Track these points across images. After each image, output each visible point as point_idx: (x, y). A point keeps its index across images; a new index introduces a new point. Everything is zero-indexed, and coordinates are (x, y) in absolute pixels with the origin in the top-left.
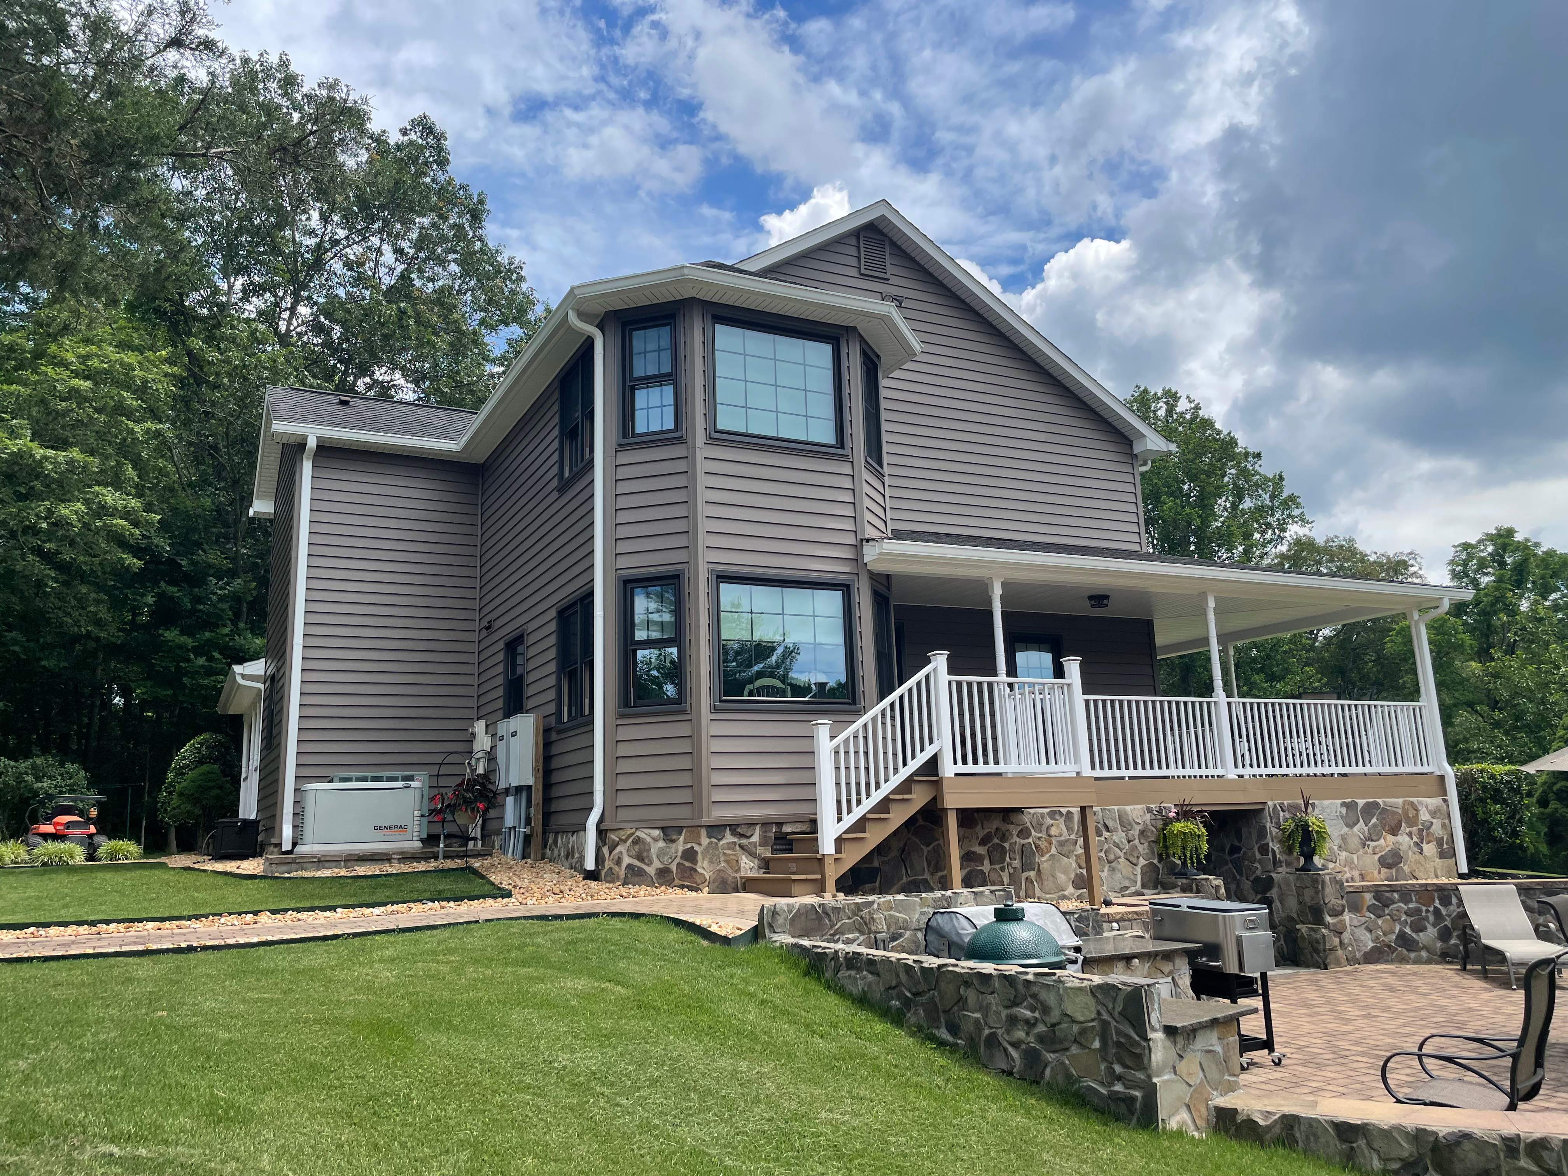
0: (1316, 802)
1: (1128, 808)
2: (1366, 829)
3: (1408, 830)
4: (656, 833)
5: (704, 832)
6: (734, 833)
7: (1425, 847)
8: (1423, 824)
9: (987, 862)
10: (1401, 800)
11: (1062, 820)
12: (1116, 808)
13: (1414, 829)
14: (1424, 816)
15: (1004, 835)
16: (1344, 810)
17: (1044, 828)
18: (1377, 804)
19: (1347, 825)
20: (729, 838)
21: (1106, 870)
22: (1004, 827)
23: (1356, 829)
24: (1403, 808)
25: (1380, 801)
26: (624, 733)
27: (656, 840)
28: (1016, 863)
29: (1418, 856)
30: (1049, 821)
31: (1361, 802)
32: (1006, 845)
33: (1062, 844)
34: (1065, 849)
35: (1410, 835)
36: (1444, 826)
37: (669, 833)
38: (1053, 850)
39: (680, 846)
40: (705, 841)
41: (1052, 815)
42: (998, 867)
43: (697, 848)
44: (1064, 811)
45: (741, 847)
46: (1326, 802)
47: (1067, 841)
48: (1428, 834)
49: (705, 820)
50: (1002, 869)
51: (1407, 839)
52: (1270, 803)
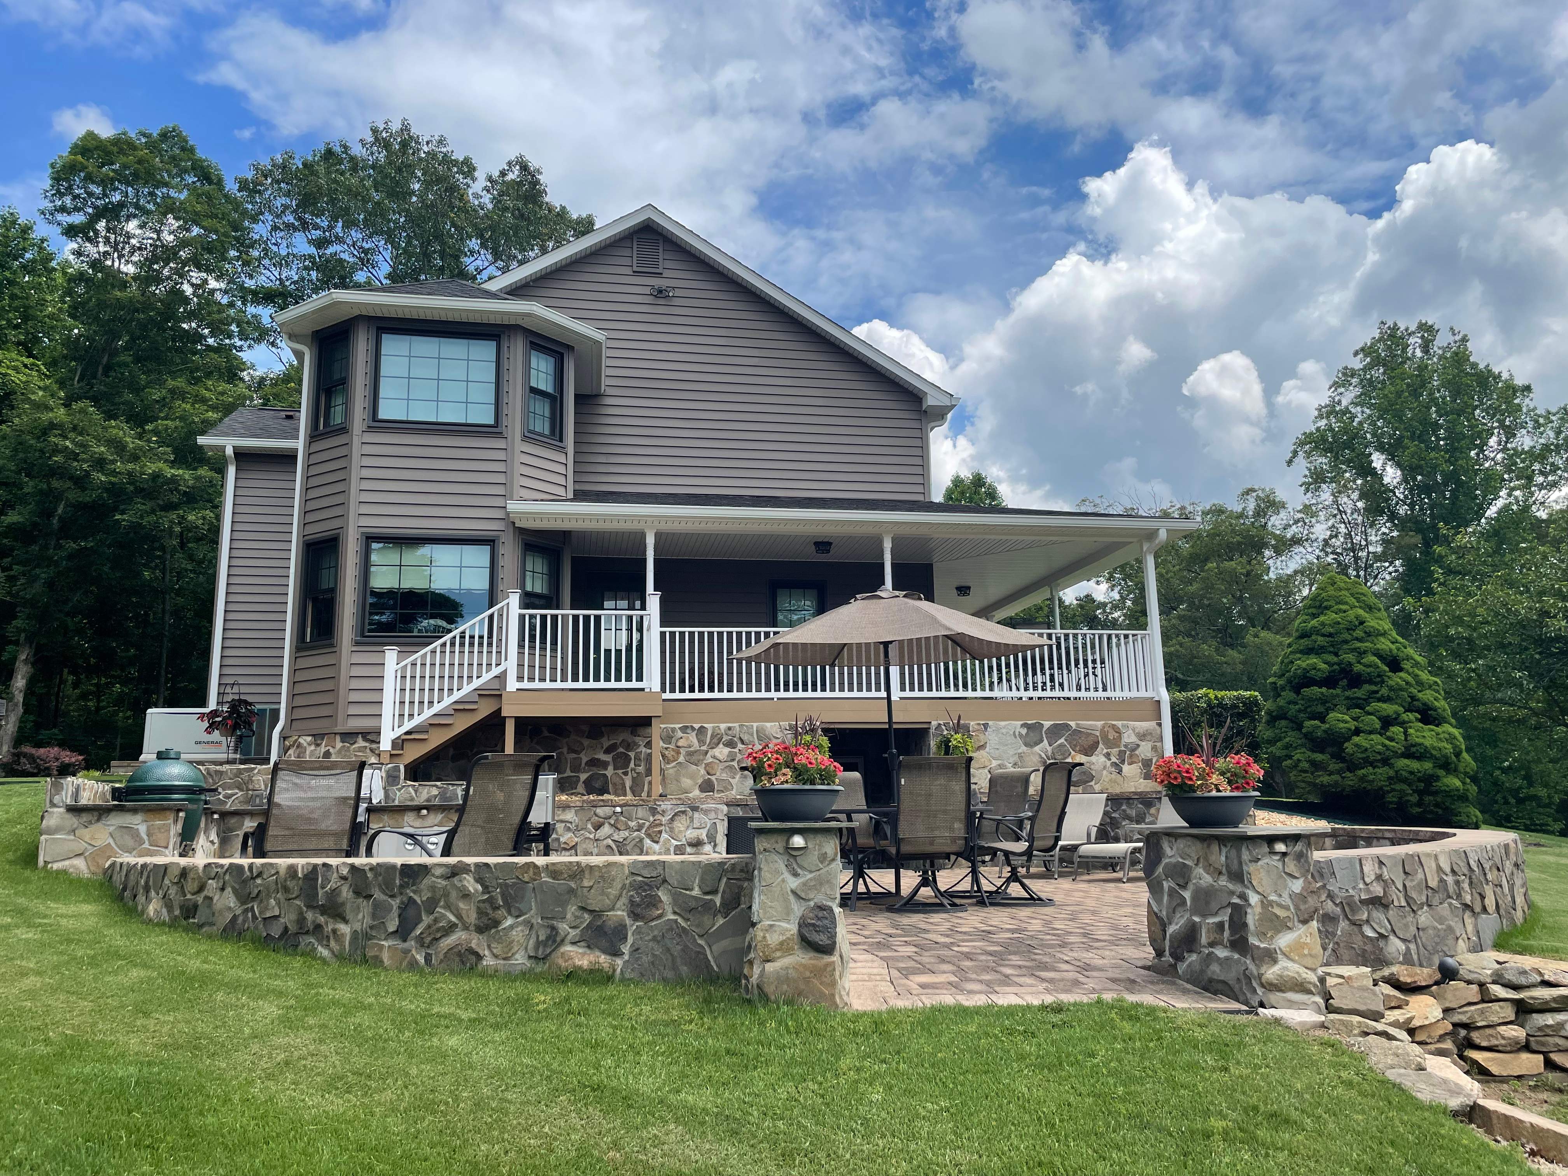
0: (990, 723)
1: (768, 725)
2: (1049, 749)
3: (1105, 751)
4: (309, 739)
5: (338, 738)
6: (365, 739)
7: (1126, 768)
8: (1126, 746)
9: (610, 768)
10: (1099, 724)
11: (694, 734)
12: (755, 725)
13: (1115, 751)
14: (1129, 738)
15: (629, 745)
16: (1024, 731)
17: (674, 740)
18: (1067, 725)
19: (1026, 745)
20: (361, 743)
21: (738, 777)
22: (630, 738)
23: (1037, 749)
24: (1102, 731)
25: (1072, 724)
26: (303, 663)
27: (310, 745)
28: (641, 769)
29: (1115, 776)
30: (680, 734)
31: (1047, 724)
32: (632, 754)
33: (690, 754)
34: (694, 758)
35: (1108, 756)
36: (1154, 748)
37: (318, 737)
38: (681, 759)
39: (323, 749)
40: (339, 745)
41: (684, 729)
42: (619, 772)
43: (331, 750)
44: (697, 726)
45: (372, 750)
46: (1003, 723)
47: (696, 752)
48: (1131, 756)
49: (340, 728)
50: (626, 774)
51: (1103, 759)
52: (934, 723)
